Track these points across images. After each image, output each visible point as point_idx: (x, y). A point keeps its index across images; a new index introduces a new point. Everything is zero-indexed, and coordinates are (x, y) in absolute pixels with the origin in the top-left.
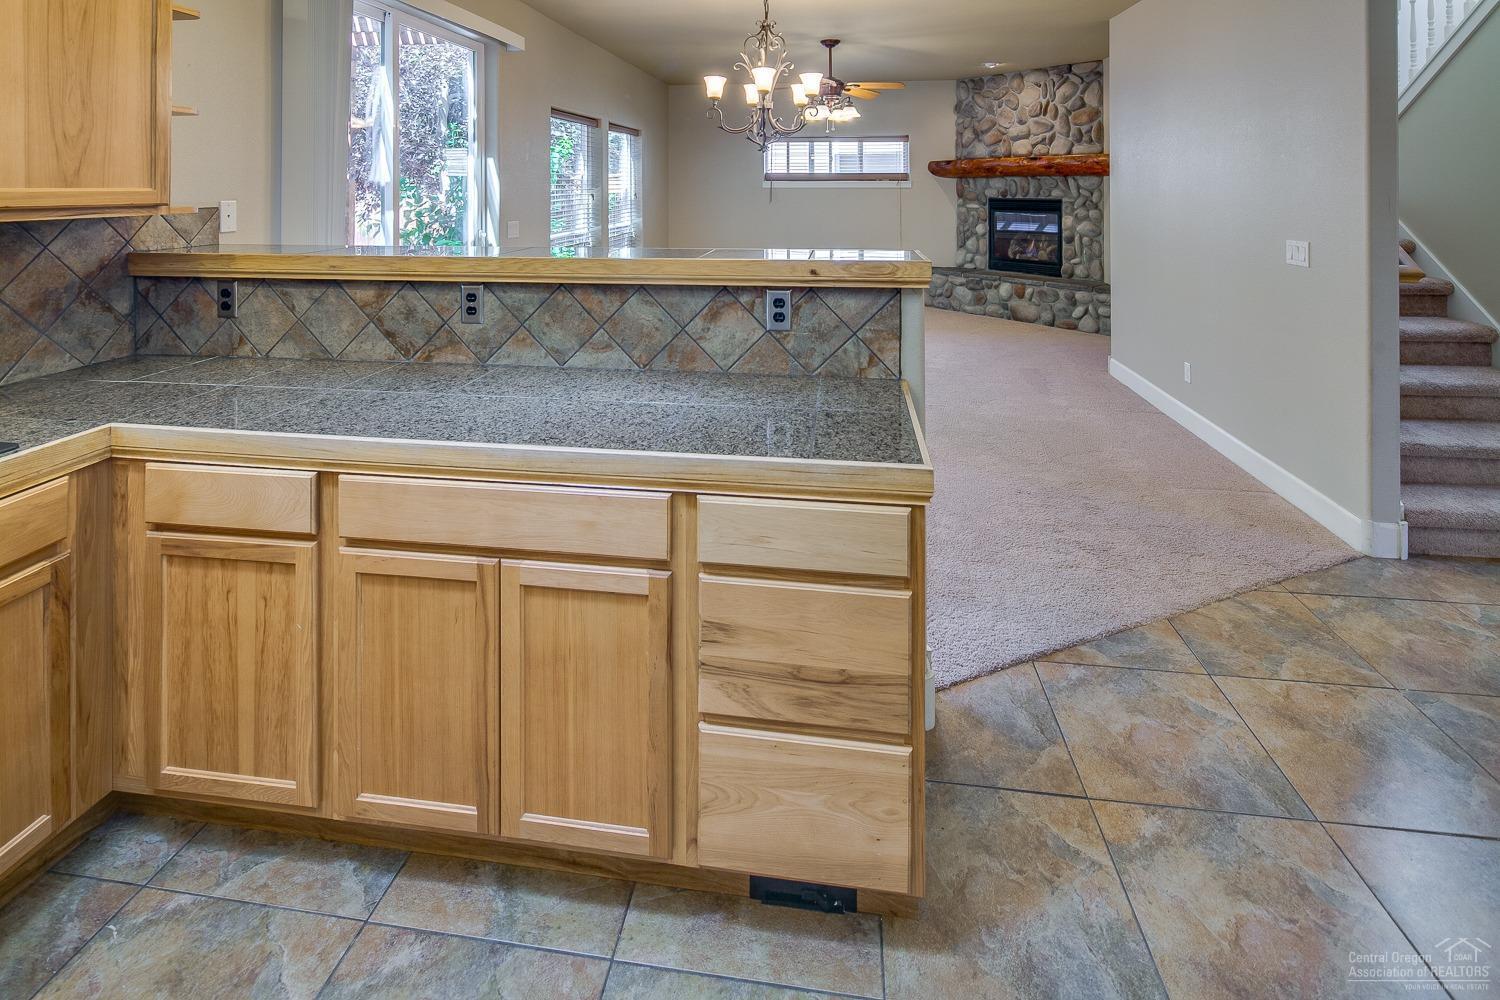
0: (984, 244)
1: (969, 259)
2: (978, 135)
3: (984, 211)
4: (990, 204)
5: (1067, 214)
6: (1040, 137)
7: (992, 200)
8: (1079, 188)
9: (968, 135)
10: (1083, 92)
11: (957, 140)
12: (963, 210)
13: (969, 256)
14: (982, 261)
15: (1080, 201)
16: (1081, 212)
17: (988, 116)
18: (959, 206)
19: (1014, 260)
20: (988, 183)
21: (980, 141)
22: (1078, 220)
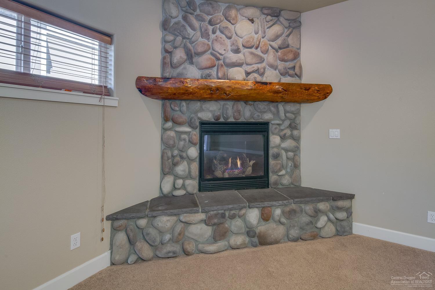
0: (195, 167)
1: (180, 186)
2: (190, 57)
3: (196, 134)
4: (201, 127)
5: (273, 134)
6: (255, 67)
7: (203, 123)
8: (286, 112)
9: (179, 55)
10: (288, 36)
11: (164, 58)
12: (172, 134)
13: (180, 182)
14: (192, 185)
15: (287, 123)
16: (288, 132)
17: (201, 39)
18: (165, 130)
19: (223, 179)
20: (201, 107)
21: (192, 63)
22: (283, 138)
